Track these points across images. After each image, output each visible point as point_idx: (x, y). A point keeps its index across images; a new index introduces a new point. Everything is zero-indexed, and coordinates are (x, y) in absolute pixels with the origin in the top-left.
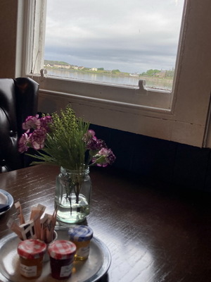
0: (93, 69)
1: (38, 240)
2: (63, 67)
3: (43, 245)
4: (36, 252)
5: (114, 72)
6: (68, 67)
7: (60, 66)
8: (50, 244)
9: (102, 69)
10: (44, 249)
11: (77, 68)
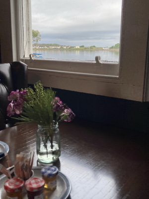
0: (77, 47)
1: (19, 178)
2: (56, 47)
3: (21, 182)
4: (16, 188)
5: (91, 48)
6: (59, 47)
7: (54, 47)
8: (27, 181)
9: (83, 46)
10: (22, 185)
11: (65, 47)
